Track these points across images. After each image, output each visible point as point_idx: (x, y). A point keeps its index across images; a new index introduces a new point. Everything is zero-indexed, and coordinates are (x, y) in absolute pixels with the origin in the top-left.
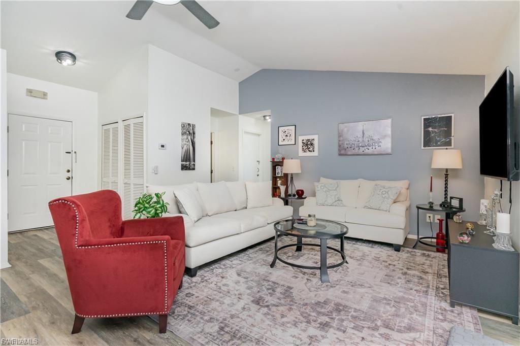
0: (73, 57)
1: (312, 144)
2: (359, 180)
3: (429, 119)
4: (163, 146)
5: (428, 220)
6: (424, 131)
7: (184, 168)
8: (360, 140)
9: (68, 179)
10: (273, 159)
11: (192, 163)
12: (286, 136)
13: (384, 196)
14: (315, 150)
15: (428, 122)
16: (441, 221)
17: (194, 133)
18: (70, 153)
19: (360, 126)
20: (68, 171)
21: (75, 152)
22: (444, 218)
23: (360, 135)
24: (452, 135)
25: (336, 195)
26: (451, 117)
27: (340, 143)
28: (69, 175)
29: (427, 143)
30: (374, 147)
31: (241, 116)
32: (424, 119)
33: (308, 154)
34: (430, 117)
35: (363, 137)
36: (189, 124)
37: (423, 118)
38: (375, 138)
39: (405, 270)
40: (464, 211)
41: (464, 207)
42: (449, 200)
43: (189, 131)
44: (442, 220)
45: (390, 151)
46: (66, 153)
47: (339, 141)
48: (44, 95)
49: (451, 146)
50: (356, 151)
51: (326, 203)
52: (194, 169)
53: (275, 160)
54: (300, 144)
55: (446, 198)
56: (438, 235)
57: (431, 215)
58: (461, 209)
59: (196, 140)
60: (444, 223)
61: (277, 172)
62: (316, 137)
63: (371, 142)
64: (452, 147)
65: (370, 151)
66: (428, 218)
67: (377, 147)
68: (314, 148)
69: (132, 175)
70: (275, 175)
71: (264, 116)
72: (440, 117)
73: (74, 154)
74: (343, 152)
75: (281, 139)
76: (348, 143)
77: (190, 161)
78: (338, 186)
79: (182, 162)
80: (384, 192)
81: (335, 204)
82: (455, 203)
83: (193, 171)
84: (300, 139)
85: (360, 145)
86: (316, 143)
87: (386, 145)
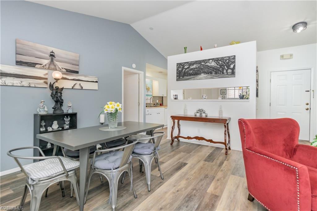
0: (305, 24)
9: (307, 109)
18: (309, 91)
20: (307, 104)
21: (313, 91)
28: (308, 107)
46: (306, 91)
48: (291, 56)
73: (312, 92)
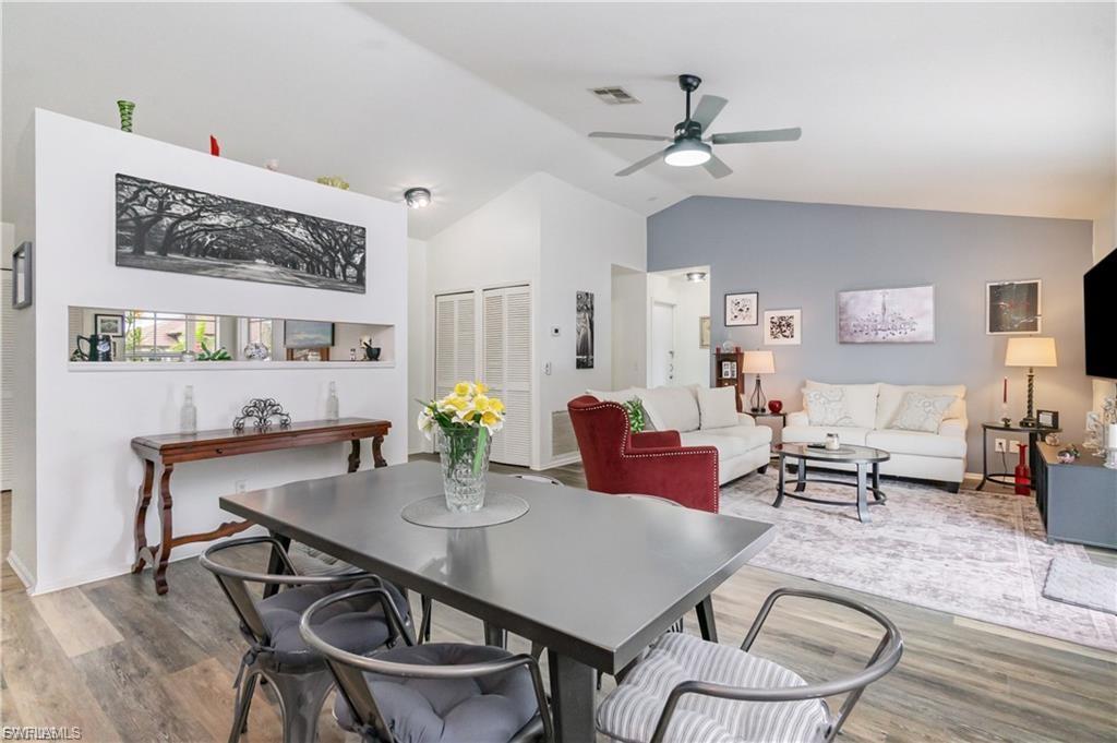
0: (429, 195)
1: (789, 325)
2: (878, 384)
3: (998, 287)
4: (557, 331)
5: (998, 449)
6: (991, 306)
7: (581, 365)
8: (878, 318)
10: (718, 350)
11: (590, 357)
12: (741, 310)
13: (927, 409)
14: (795, 334)
15: (997, 293)
16: (1022, 448)
17: (592, 308)
19: (878, 296)
22: (1027, 443)
23: (878, 310)
24: (1039, 313)
25: (841, 409)
26: (1036, 284)
27: (842, 323)
29: (996, 325)
30: (903, 331)
31: (649, 274)
32: (991, 287)
33: (782, 341)
34: (1001, 284)
35: (884, 314)
36: (587, 294)
37: (988, 285)
38: (905, 316)
39: (974, 513)
40: (1060, 431)
41: (1060, 426)
42: (1035, 416)
43: (586, 304)
44: (1025, 446)
45: (930, 337)
47: (841, 320)
49: (1036, 330)
50: (872, 337)
51: (826, 422)
52: (592, 367)
53: (722, 352)
54: (767, 326)
55: (1030, 412)
56: (1017, 469)
57: (1004, 441)
58: (1055, 427)
59: (595, 319)
60: (1027, 449)
61: (724, 371)
62: (796, 313)
63: (898, 323)
64: (1039, 332)
65: (897, 336)
66: (997, 444)
67: (908, 331)
68: (792, 332)
69: (505, 376)
70: (721, 376)
71: (689, 275)
72: (1018, 285)
74: (847, 338)
75: (729, 316)
76: (856, 323)
77: (588, 355)
78: (843, 395)
79: (578, 354)
80: (927, 404)
81: (841, 423)
82: (1046, 420)
83: (591, 370)
84: (768, 315)
85: (879, 327)
86: (796, 323)
87: (925, 328)
